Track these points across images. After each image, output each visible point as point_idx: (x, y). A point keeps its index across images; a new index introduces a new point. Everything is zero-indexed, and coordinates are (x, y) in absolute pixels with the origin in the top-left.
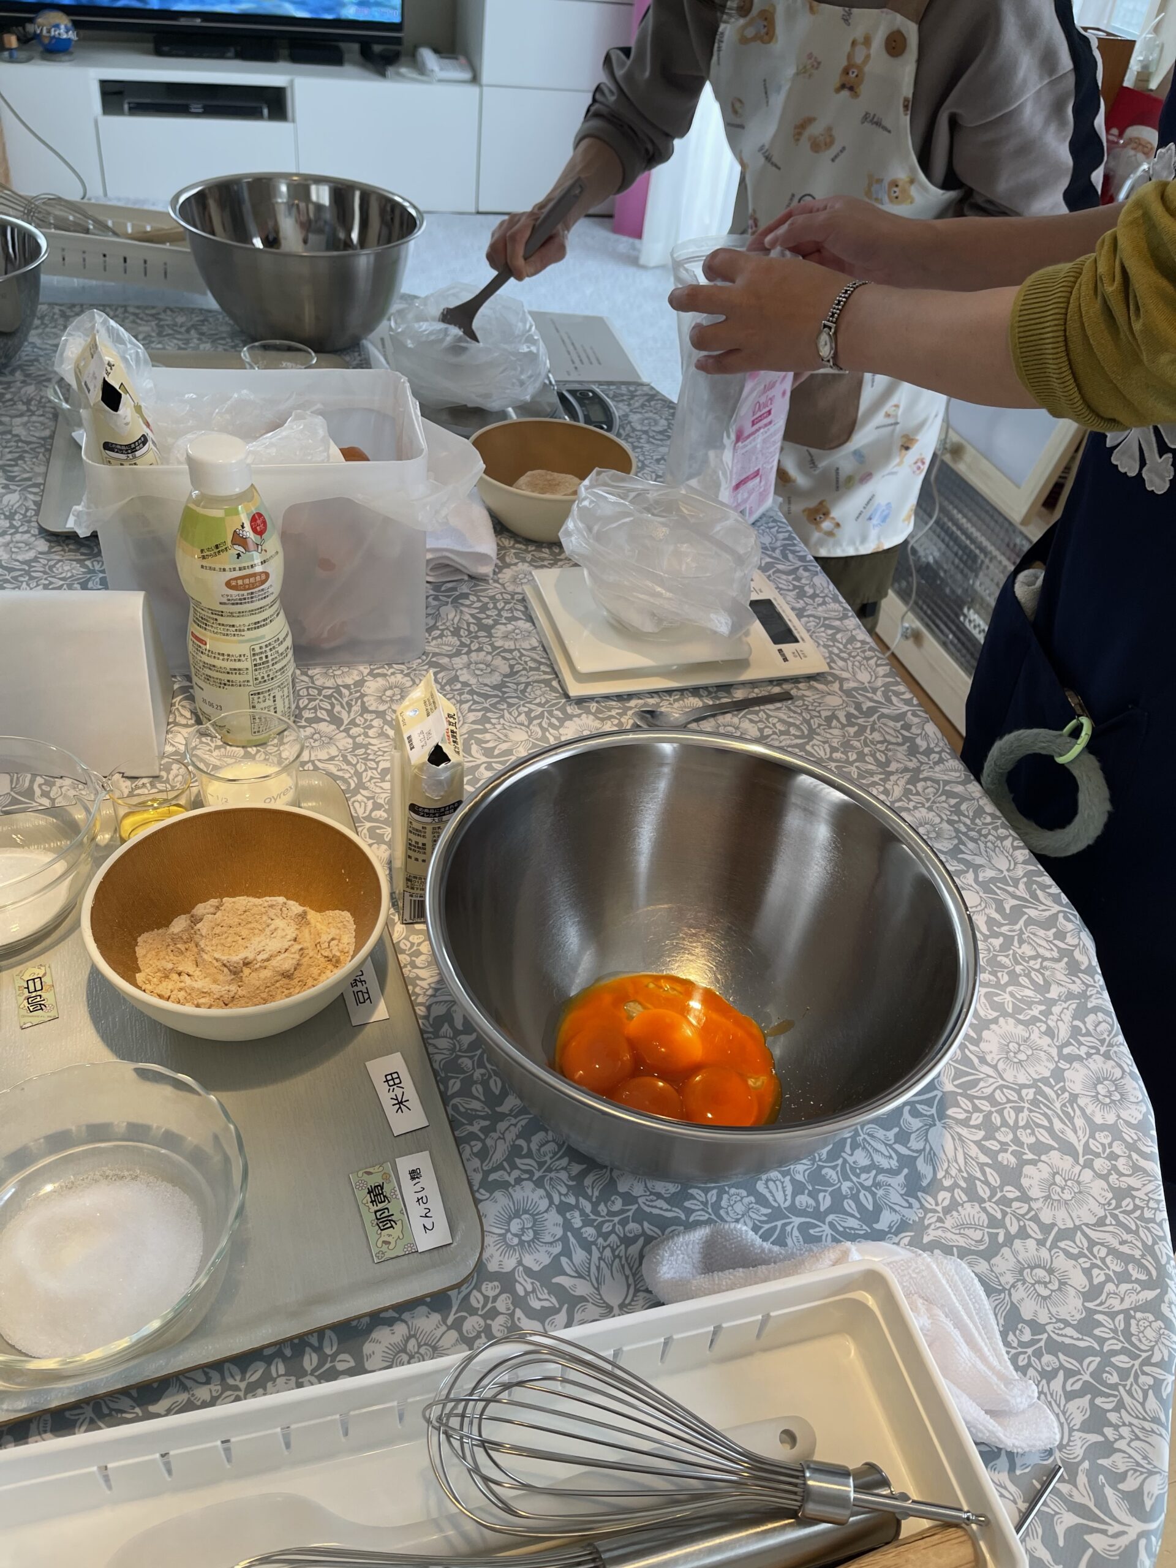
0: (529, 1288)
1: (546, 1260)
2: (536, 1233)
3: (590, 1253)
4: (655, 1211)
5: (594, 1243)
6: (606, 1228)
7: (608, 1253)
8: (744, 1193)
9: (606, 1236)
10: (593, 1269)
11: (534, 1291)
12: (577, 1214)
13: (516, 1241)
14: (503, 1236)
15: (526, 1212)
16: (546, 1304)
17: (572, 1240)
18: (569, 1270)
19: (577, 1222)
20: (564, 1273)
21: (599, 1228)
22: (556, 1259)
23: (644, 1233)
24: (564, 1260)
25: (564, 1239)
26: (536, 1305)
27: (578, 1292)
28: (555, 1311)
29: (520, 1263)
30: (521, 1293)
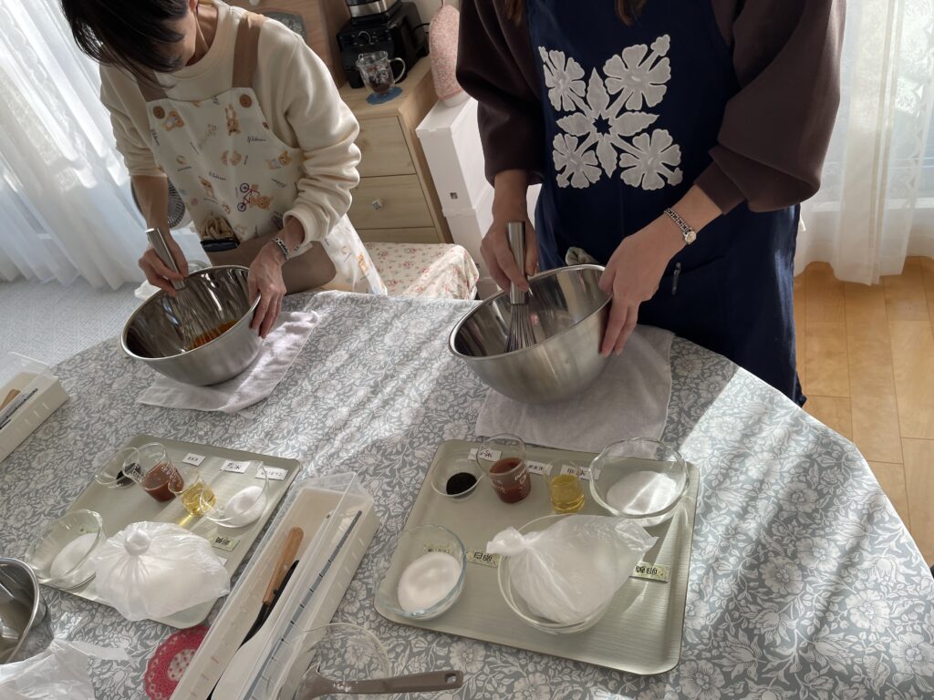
0: (732, 690)
1: (722, 677)
2: (707, 675)
3: (724, 657)
4: (715, 620)
5: (721, 653)
6: (716, 644)
7: (727, 649)
8: (720, 581)
9: (719, 646)
10: (734, 659)
11: (734, 689)
12: (704, 653)
13: (707, 685)
14: (703, 690)
15: (695, 674)
16: (742, 686)
17: (716, 661)
18: (730, 669)
19: (708, 655)
20: (730, 672)
21: (714, 647)
22: (723, 673)
23: (724, 630)
24: (724, 669)
25: (714, 664)
26: (741, 691)
27: (742, 671)
28: (746, 685)
29: (718, 688)
30: (733, 694)
